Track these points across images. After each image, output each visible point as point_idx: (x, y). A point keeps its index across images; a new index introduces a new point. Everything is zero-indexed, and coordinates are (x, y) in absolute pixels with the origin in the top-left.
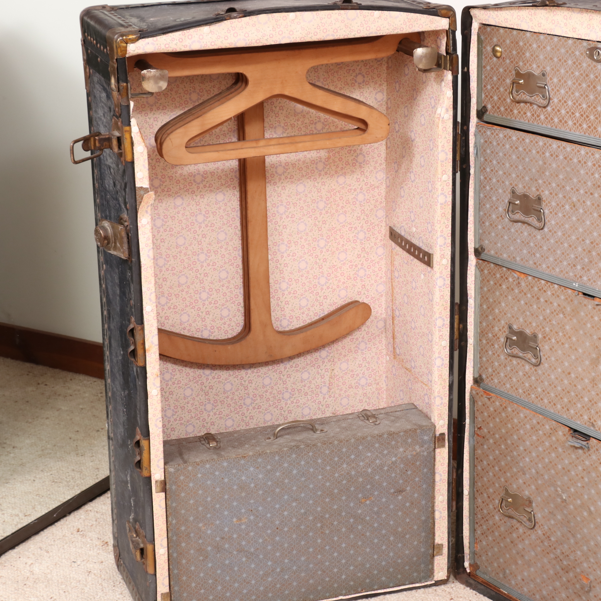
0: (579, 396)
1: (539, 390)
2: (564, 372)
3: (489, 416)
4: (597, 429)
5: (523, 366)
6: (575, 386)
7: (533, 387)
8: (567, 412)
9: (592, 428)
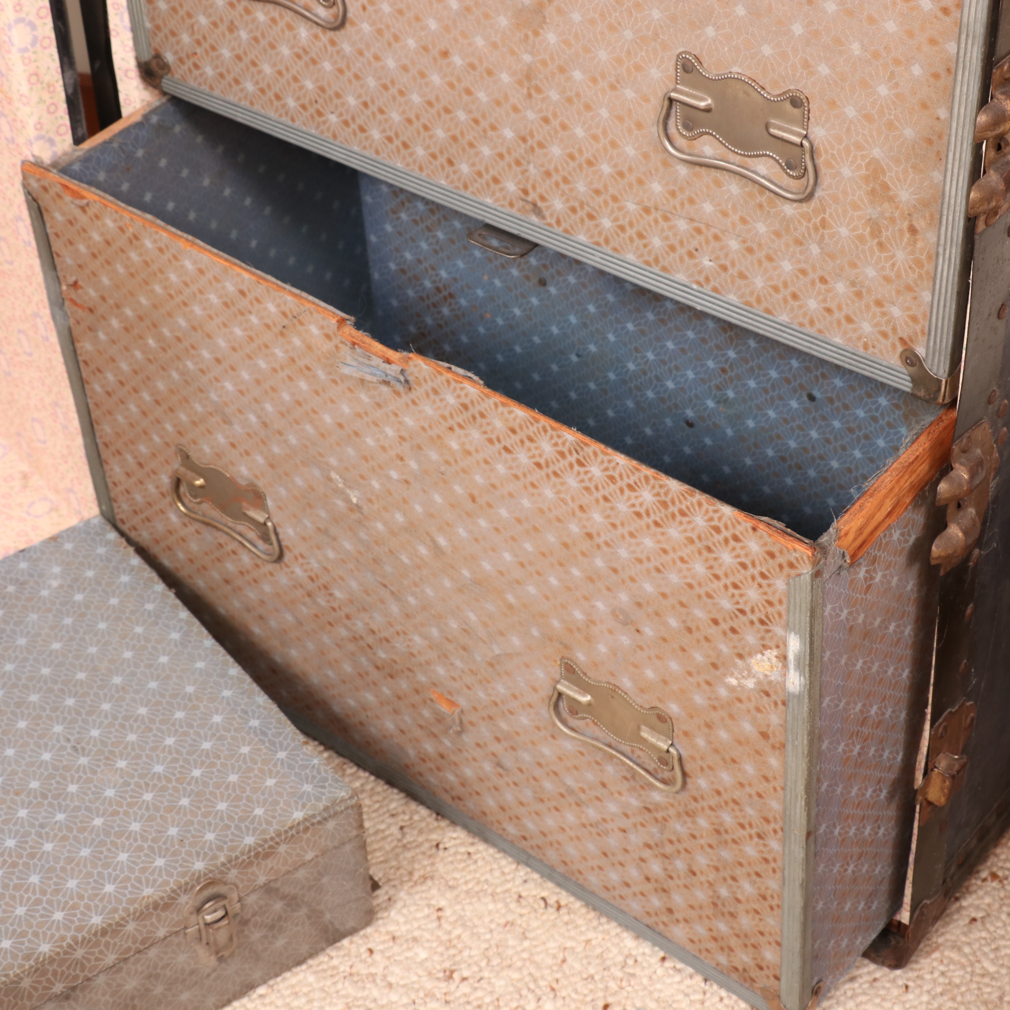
0: (484, 124)
1: (351, 101)
2: (425, 49)
3: (94, 256)
4: (553, 221)
5: (290, 27)
6: (468, 92)
7: (330, 92)
8: (449, 169)
9: (534, 219)
